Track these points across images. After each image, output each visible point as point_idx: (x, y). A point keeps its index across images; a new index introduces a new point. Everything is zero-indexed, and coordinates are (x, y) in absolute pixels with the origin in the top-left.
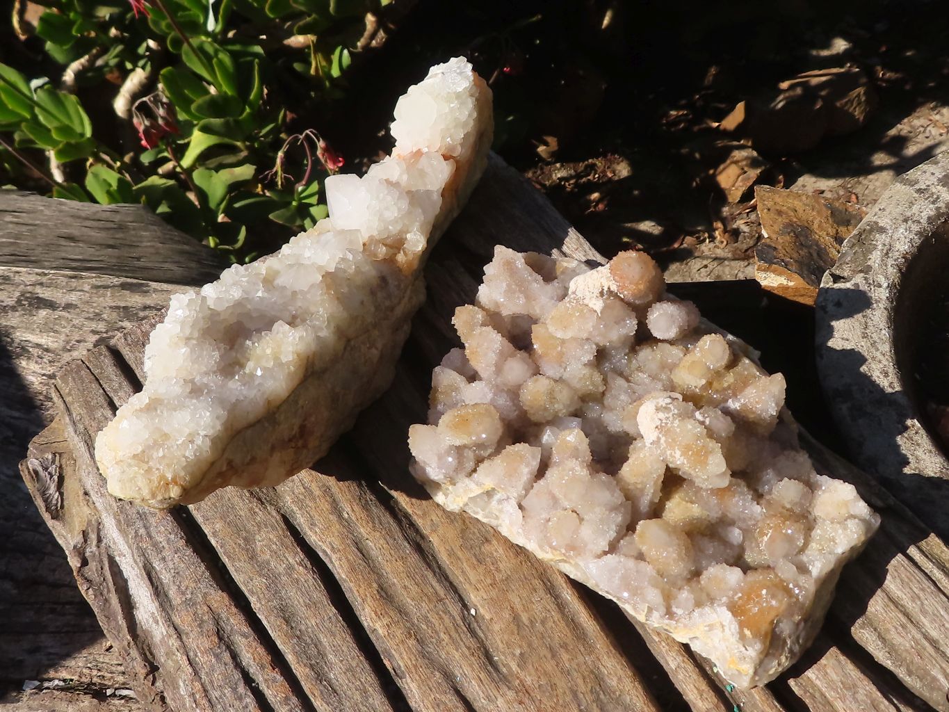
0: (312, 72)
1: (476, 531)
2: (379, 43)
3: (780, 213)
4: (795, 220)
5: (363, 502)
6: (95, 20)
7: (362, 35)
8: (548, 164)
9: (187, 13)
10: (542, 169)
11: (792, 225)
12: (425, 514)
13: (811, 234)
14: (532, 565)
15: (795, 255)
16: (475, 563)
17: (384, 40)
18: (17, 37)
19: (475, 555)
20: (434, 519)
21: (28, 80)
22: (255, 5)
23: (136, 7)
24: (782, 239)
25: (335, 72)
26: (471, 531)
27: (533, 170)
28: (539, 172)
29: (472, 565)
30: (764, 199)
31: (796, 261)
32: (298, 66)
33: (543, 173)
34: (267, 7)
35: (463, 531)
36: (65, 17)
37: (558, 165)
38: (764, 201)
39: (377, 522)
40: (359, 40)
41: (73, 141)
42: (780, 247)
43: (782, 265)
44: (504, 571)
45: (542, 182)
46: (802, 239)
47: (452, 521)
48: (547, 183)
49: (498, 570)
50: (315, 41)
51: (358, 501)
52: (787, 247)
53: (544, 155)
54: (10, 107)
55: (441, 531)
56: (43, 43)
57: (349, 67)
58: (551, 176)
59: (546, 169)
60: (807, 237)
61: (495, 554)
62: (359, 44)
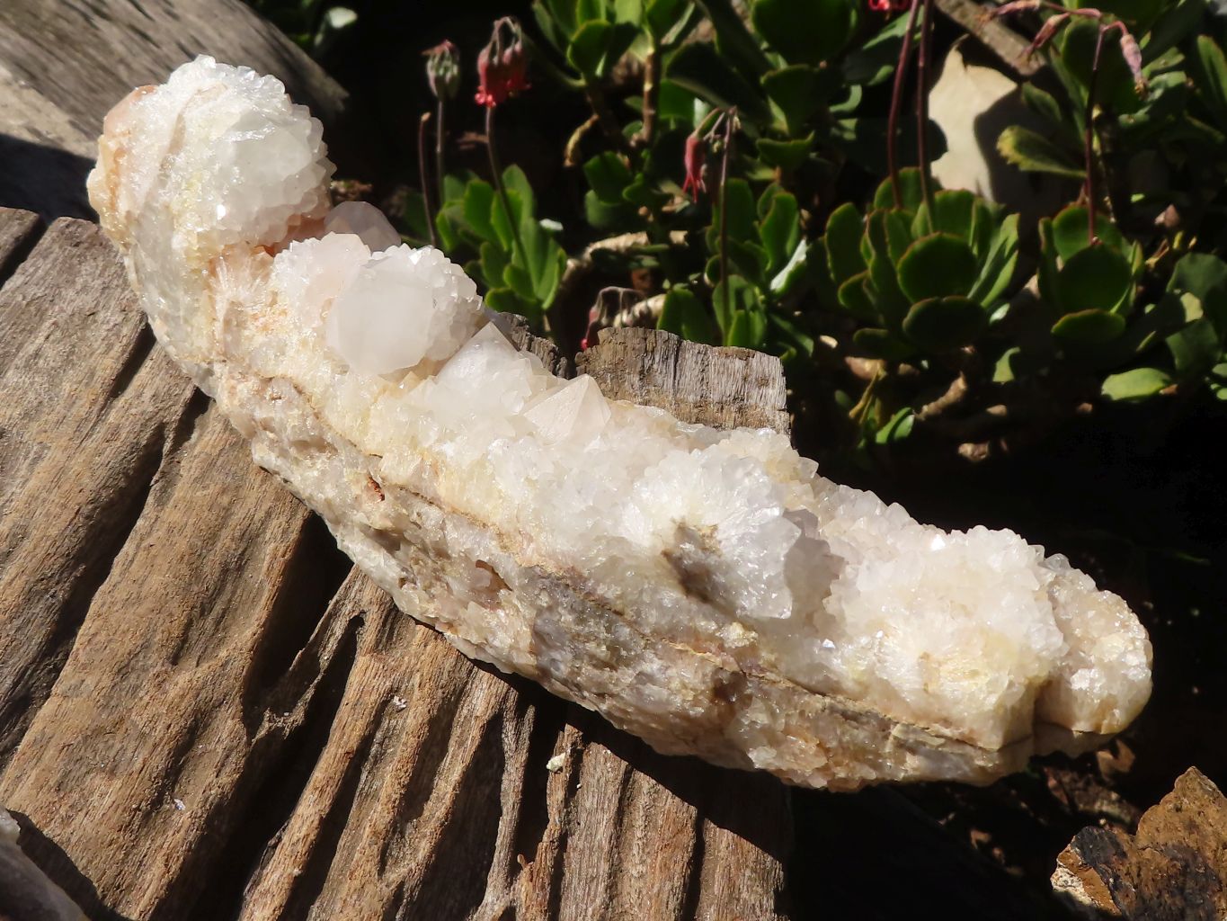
0: (852, 413)
1: (118, 746)
2: (975, 457)
3: (1192, 827)
4: (1209, 854)
5: (40, 587)
6: (655, 192)
7: (935, 399)
8: (1101, 783)
9: (757, 246)
10: (1088, 783)
11: (1195, 857)
12: (84, 666)
13: (1214, 892)
14: (123, 862)
15: (1149, 891)
16: (51, 783)
17: (983, 457)
18: (562, 159)
19: (66, 775)
20: (88, 681)
21: (539, 214)
22: (832, 275)
23: (690, 181)
24: (1153, 854)
25: (881, 437)
26: (111, 742)
27: (1075, 775)
28: (1080, 785)
29: (42, 780)
30: (1188, 793)
31: (1139, 895)
32: (840, 396)
33: (1085, 790)
34: (844, 285)
35: (98, 732)
36: (630, 173)
37: (1114, 796)
38: (1184, 796)
39: (17, 623)
40: (928, 403)
41: (518, 294)
42: (1134, 860)
43: (1107, 883)
44: (70, 830)
45: (1076, 800)
46: (1190, 884)
47: (105, 707)
48: (1081, 806)
49: (67, 820)
50: (880, 379)
51: (32, 579)
52: (1149, 870)
53: (1103, 767)
54: (493, 221)
55: (70, 705)
56: (587, 189)
57: (903, 440)
58: (1094, 802)
59: (1094, 789)
60: (1203, 889)
61: (96, 797)
62: (926, 408)
